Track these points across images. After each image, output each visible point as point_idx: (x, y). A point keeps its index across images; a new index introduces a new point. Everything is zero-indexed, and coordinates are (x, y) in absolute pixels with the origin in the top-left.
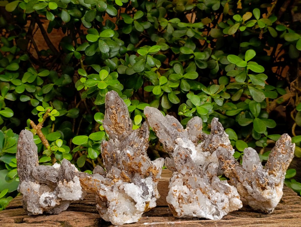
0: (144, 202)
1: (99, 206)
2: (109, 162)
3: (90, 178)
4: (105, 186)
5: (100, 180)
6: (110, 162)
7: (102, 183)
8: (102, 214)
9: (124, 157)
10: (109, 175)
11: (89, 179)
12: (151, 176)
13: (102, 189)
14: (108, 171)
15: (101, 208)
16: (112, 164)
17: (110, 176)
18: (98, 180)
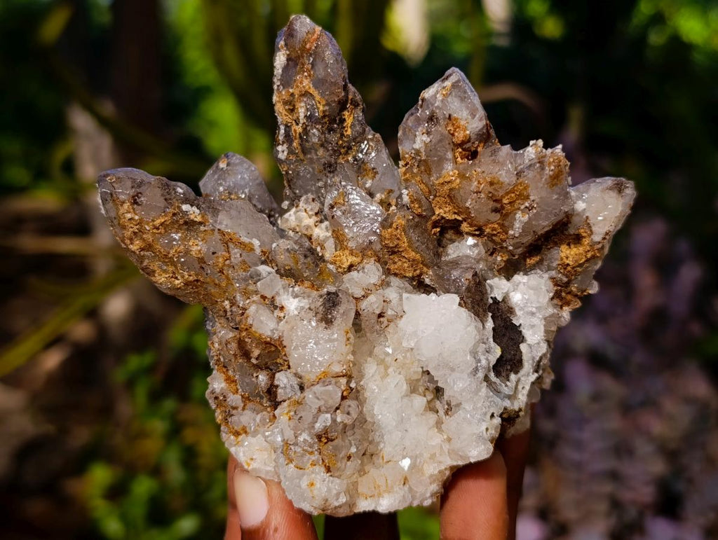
0: (497, 412)
1: (223, 385)
2: (315, 148)
3: (199, 219)
4: (280, 283)
5: (256, 243)
6: (321, 152)
7: (268, 259)
8: (237, 434)
9: (428, 133)
10: (299, 220)
11: (190, 225)
12: (549, 269)
13: (264, 297)
14: (299, 198)
15: (235, 399)
16: (330, 165)
17: (308, 227)
18: (245, 239)
